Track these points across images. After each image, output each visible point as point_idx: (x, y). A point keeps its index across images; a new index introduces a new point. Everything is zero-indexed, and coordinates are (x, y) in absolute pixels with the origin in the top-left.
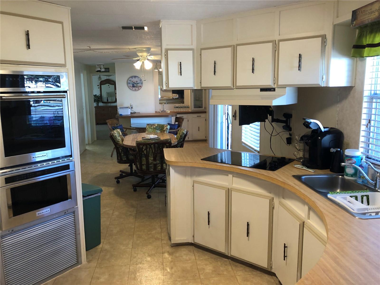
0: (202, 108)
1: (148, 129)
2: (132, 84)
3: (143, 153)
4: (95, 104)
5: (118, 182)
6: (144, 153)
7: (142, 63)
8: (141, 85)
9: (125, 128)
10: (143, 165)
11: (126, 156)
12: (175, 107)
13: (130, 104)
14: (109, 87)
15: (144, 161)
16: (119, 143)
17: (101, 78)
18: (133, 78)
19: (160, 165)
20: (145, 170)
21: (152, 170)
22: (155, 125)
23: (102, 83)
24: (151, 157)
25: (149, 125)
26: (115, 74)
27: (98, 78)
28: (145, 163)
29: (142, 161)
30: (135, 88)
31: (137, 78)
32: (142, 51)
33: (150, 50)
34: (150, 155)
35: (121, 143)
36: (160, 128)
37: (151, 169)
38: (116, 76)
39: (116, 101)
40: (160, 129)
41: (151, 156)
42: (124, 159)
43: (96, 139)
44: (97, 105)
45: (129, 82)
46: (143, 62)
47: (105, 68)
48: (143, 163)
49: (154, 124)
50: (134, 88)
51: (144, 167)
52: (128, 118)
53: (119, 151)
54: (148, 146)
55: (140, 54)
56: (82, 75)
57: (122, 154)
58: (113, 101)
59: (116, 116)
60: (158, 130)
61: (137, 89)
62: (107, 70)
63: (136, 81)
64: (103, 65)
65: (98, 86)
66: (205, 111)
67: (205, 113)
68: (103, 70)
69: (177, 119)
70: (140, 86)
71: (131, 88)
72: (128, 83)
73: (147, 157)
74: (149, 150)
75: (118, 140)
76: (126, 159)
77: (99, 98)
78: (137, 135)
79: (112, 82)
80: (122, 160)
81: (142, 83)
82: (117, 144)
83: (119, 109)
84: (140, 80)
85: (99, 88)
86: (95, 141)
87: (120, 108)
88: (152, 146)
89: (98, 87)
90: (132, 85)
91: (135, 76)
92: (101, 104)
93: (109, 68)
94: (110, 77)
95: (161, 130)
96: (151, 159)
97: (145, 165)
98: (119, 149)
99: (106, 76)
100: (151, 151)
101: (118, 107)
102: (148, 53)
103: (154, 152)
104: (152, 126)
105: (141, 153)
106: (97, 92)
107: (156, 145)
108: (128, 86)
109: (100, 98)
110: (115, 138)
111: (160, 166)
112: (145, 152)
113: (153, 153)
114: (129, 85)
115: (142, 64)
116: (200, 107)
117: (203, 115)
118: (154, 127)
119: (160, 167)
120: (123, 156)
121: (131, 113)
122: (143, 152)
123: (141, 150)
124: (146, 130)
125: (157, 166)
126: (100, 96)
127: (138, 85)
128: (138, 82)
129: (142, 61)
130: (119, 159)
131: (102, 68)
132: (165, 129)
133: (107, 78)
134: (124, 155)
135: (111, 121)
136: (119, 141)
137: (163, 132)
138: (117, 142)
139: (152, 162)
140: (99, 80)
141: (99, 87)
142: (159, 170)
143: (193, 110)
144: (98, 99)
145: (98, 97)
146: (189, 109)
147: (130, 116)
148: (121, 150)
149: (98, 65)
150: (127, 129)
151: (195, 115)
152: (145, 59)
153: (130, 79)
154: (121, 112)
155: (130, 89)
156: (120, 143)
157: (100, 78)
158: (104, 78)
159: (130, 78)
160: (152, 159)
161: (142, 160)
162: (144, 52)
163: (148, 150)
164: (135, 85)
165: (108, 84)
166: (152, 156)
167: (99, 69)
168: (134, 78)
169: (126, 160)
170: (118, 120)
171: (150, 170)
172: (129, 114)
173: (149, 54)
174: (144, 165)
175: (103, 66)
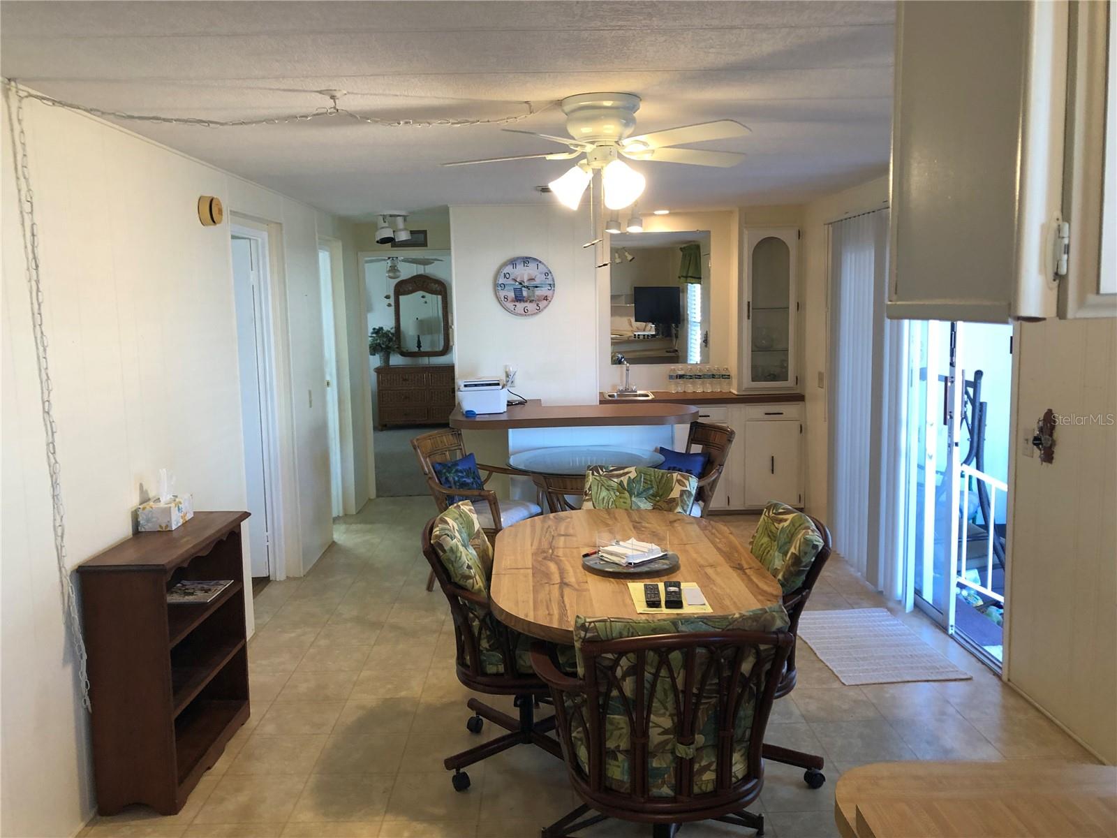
0: (786, 380)
1: (594, 488)
2: (515, 290)
3: (615, 693)
4: (376, 361)
5: (462, 783)
6: (621, 691)
7: (590, 175)
8: (549, 293)
9: (484, 467)
10: (613, 754)
11: (504, 655)
12: (671, 377)
13: (506, 366)
14: (426, 302)
15: (617, 733)
16: (469, 587)
17: (399, 271)
18: (520, 264)
19: (714, 759)
20: (626, 788)
21: (666, 791)
22: (626, 470)
23: (403, 288)
24: (663, 715)
25: (598, 473)
26: (450, 252)
27: (389, 271)
28: (624, 745)
29: (608, 735)
30: (526, 304)
31: (532, 265)
32: (592, 112)
33: (634, 108)
34: (656, 704)
35: (479, 583)
36: (652, 487)
37: (660, 787)
38: (453, 261)
39: (447, 349)
40: (651, 492)
41: (662, 711)
42: (491, 669)
43: (373, 493)
44: (385, 362)
45: (501, 281)
46: (597, 174)
47: (412, 232)
48: (611, 744)
49: (623, 468)
50: (520, 306)
51: (618, 771)
52: (497, 427)
53: (469, 628)
54: (651, 655)
55: (581, 130)
56: (324, 258)
57: (485, 644)
58: (437, 350)
59: (450, 417)
60: (638, 495)
61: (531, 307)
62: (419, 239)
63: (529, 274)
64: (405, 218)
65: (387, 297)
66: (798, 391)
67: (801, 403)
68: (403, 236)
69: (699, 432)
70: (546, 298)
71: (510, 305)
72: (497, 286)
73: (638, 709)
74: (656, 676)
75: (467, 572)
76: (501, 669)
77: (390, 340)
78: (550, 523)
79: (437, 285)
80: (485, 674)
81: (552, 285)
82: (459, 591)
83: (462, 388)
84: (547, 274)
85: (389, 305)
86: (370, 499)
87: (466, 386)
88: (675, 656)
89: (387, 301)
90: (511, 295)
91: (527, 258)
92: (396, 360)
93: (425, 232)
94: (429, 266)
95: (654, 496)
96: (661, 722)
97: (621, 757)
98: (471, 615)
99: (415, 265)
100: (663, 684)
101: (460, 382)
102: (627, 125)
103: (680, 686)
104: (610, 477)
105: (603, 689)
106: (381, 318)
107: (700, 651)
108: (498, 298)
109: (394, 338)
110: (449, 559)
111: (714, 767)
112: (628, 686)
113: (676, 696)
114: (502, 294)
115: (589, 185)
116: (774, 377)
117: (789, 410)
118: (621, 484)
119: (709, 776)
120: (488, 650)
121: (510, 404)
122: (616, 683)
123: (602, 676)
124: (586, 495)
125: (696, 767)
126: (393, 331)
127: (538, 292)
128: (537, 282)
129: (596, 165)
130: (469, 663)
131: (401, 230)
132: (675, 494)
133: (419, 273)
134: (492, 648)
135: (430, 437)
136: (469, 577)
137: (664, 505)
138: (462, 583)
139: (666, 742)
140: (391, 277)
141: (392, 301)
142: (704, 795)
143: (747, 389)
144: (386, 342)
145: (386, 334)
146: (730, 384)
147: (504, 417)
148: (476, 623)
149: (384, 217)
150: (492, 470)
151: (757, 411)
152: (606, 158)
153: (505, 271)
154: (470, 401)
155: (504, 310)
156: (477, 587)
157: (393, 269)
158: (408, 271)
159: (505, 265)
160: (667, 723)
161: (608, 727)
162: (607, 117)
163: (648, 676)
164: (525, 294)
165: (421, 293)
166: (666, 708)
167: (388, 233)
168: (520, 267)
169: (502, 674)
170: (460, 435)
171: (655, 792)
172: (503, 408)
173: (629, 131)
174: (616, 759)
175: (405, 220)
